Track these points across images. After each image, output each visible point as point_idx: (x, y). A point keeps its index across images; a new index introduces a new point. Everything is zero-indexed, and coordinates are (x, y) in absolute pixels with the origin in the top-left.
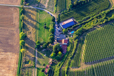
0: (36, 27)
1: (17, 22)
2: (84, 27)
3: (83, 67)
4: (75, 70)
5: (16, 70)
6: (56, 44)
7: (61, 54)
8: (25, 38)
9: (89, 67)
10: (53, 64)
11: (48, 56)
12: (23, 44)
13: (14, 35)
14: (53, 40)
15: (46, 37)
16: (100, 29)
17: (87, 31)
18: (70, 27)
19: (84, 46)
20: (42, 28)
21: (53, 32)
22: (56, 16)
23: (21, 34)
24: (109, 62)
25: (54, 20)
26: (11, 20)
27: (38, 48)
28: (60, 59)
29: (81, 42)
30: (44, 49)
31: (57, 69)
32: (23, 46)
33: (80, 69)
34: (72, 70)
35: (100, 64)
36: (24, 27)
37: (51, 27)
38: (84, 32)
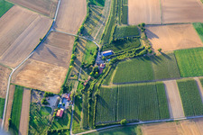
0: (84, 52)
1: (71, 47)
2: (118, 57)
3: (111, 86)
4: (105, 87)
5: (64, 80)
6: (96, 66)
7: (97, 74)
8: (75, 58)
9: (115, 86)
10: (91, 80)
11: (88, 74)
12: (73, 62)
13: (67, 55)
14: (94, 63)
15: (90, 60)
16: (129, 60)
17: (120, 61)
18: (108, 56)
19: (115, 71)
20: (89, 53)
21: (96, 57)
22: (100, 47)
23: (72, 55)
24: (130, 85)
25: (98, 49)
26: (68, 44)
27: (83, 67)
28: (96, 78)
29: (113, 68)
30: (86, 68)
31: (92, 83)
32: (72, 64)
33: (108, 87)
34: (102, 86)
35: (123, 85)
36: (75, 51)
37: (95, 54)
38: (117, 61)
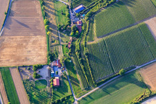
0: (55, 14)
1: (40, 12)
2: (91, 10)
3: (97, 41)
4: (91, 43)
5: (46, 48)
6: (73, 26)
7: (78, 32)
8: (48, 23)
9: (101, 39)
10: (73, 41)
11: (68, 35)
12: (48, 28)
13: (39, 22)
14: (70, 22)
15: (64, 21)
16: (104, 10)
17: (95, 13)
18: (82, 12)
19: (95, 25)
20: (60, 14)
21: (69, 16)
22: (69, 4)
23: (45, 21)
24: (115, 34)
25: (68, 7)
26: (35, 10)
27: (60, 30)
28: (78, 36)
29: (92, 22)
30: (64, 30)
31: (77, 43)
32: (48, 30)
33: (94, 42)
34: (88, 43)
35: (109, 37)
36: (46, 15)
37: (67, 13)
38: (92, 15)
